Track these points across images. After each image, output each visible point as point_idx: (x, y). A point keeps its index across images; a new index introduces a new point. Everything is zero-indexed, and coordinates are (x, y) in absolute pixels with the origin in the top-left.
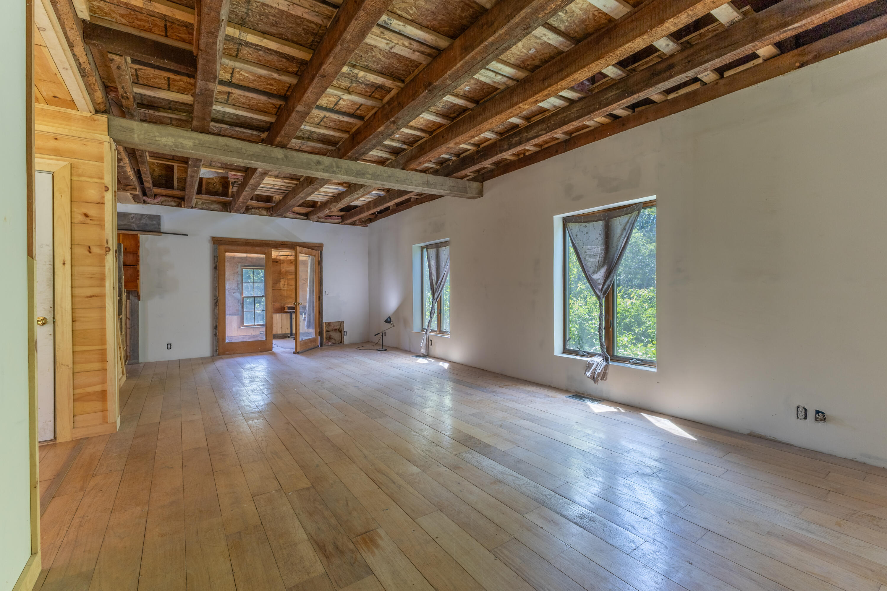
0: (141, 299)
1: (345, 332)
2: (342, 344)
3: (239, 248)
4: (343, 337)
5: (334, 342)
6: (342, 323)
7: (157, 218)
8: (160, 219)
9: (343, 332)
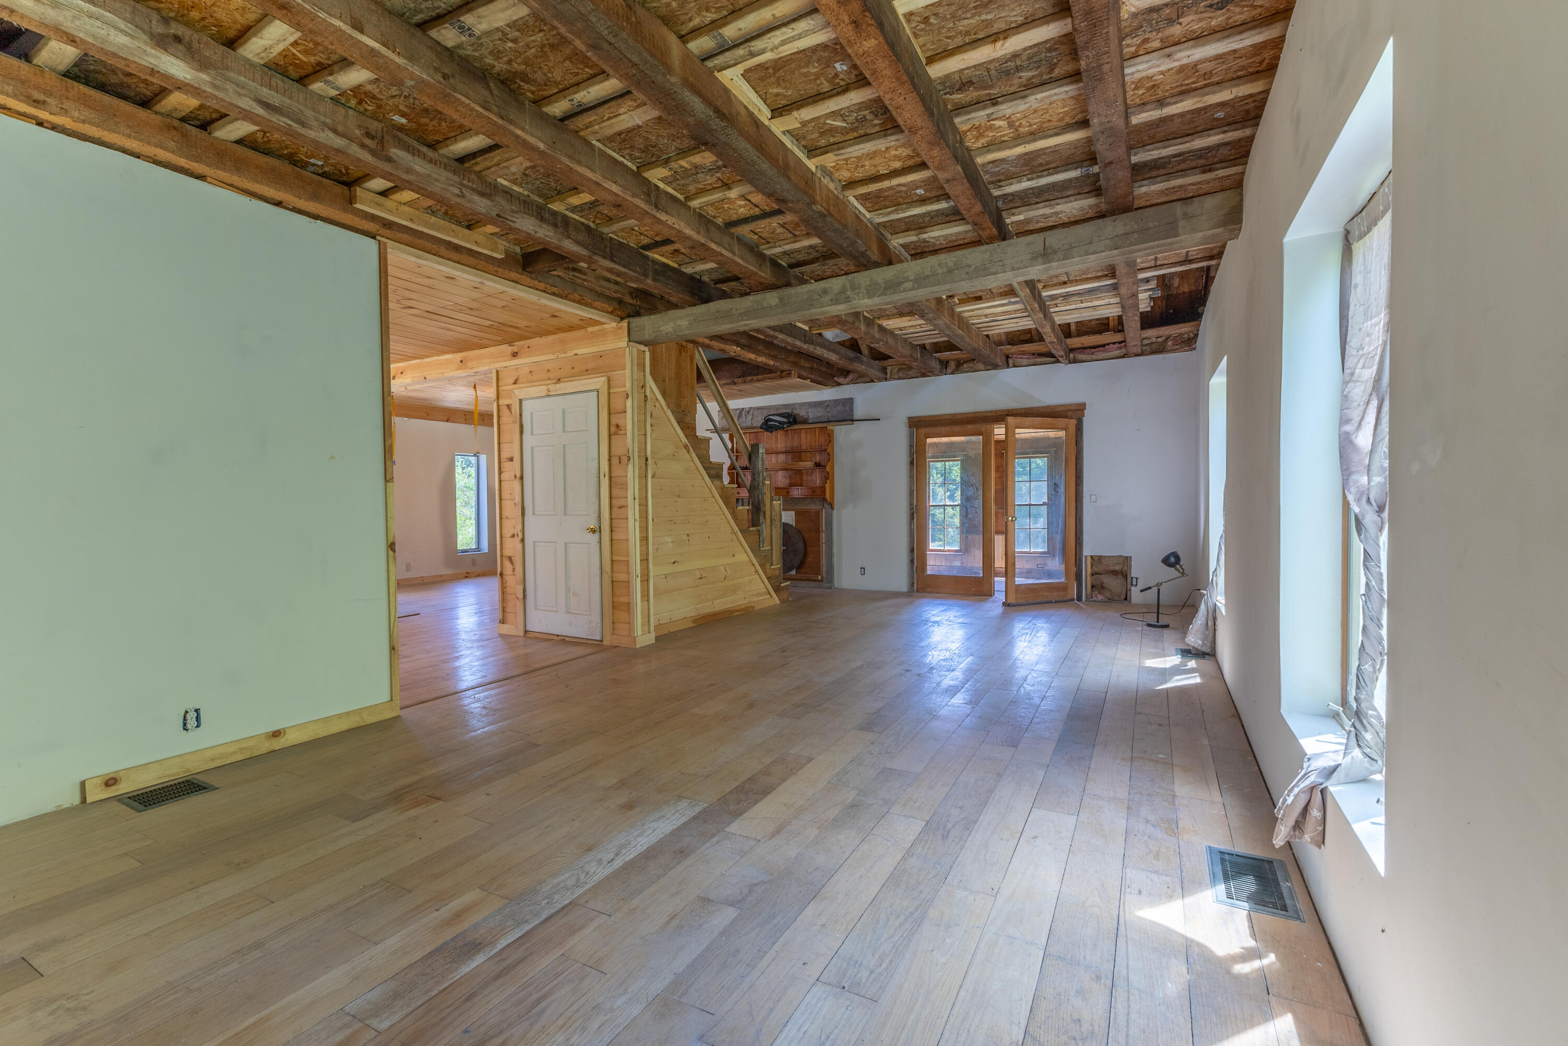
0: (835, 507)
1: (1134, 580)
2: (1126, 602)
3: (943, 429)
4: (1129, 587)
5: (1109, 596)
6: (1127, 560)
7: (849, 402)
8: (852, 403)
9: (1129, 579)
